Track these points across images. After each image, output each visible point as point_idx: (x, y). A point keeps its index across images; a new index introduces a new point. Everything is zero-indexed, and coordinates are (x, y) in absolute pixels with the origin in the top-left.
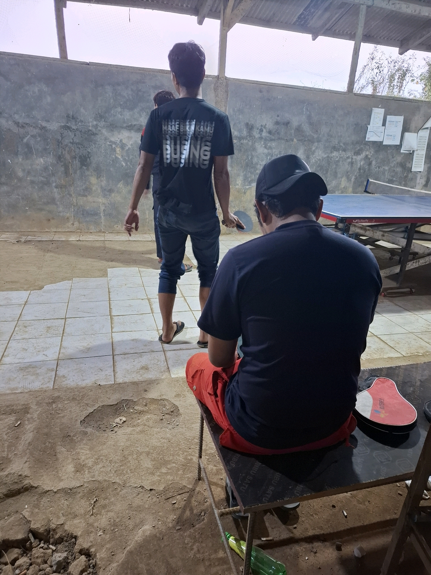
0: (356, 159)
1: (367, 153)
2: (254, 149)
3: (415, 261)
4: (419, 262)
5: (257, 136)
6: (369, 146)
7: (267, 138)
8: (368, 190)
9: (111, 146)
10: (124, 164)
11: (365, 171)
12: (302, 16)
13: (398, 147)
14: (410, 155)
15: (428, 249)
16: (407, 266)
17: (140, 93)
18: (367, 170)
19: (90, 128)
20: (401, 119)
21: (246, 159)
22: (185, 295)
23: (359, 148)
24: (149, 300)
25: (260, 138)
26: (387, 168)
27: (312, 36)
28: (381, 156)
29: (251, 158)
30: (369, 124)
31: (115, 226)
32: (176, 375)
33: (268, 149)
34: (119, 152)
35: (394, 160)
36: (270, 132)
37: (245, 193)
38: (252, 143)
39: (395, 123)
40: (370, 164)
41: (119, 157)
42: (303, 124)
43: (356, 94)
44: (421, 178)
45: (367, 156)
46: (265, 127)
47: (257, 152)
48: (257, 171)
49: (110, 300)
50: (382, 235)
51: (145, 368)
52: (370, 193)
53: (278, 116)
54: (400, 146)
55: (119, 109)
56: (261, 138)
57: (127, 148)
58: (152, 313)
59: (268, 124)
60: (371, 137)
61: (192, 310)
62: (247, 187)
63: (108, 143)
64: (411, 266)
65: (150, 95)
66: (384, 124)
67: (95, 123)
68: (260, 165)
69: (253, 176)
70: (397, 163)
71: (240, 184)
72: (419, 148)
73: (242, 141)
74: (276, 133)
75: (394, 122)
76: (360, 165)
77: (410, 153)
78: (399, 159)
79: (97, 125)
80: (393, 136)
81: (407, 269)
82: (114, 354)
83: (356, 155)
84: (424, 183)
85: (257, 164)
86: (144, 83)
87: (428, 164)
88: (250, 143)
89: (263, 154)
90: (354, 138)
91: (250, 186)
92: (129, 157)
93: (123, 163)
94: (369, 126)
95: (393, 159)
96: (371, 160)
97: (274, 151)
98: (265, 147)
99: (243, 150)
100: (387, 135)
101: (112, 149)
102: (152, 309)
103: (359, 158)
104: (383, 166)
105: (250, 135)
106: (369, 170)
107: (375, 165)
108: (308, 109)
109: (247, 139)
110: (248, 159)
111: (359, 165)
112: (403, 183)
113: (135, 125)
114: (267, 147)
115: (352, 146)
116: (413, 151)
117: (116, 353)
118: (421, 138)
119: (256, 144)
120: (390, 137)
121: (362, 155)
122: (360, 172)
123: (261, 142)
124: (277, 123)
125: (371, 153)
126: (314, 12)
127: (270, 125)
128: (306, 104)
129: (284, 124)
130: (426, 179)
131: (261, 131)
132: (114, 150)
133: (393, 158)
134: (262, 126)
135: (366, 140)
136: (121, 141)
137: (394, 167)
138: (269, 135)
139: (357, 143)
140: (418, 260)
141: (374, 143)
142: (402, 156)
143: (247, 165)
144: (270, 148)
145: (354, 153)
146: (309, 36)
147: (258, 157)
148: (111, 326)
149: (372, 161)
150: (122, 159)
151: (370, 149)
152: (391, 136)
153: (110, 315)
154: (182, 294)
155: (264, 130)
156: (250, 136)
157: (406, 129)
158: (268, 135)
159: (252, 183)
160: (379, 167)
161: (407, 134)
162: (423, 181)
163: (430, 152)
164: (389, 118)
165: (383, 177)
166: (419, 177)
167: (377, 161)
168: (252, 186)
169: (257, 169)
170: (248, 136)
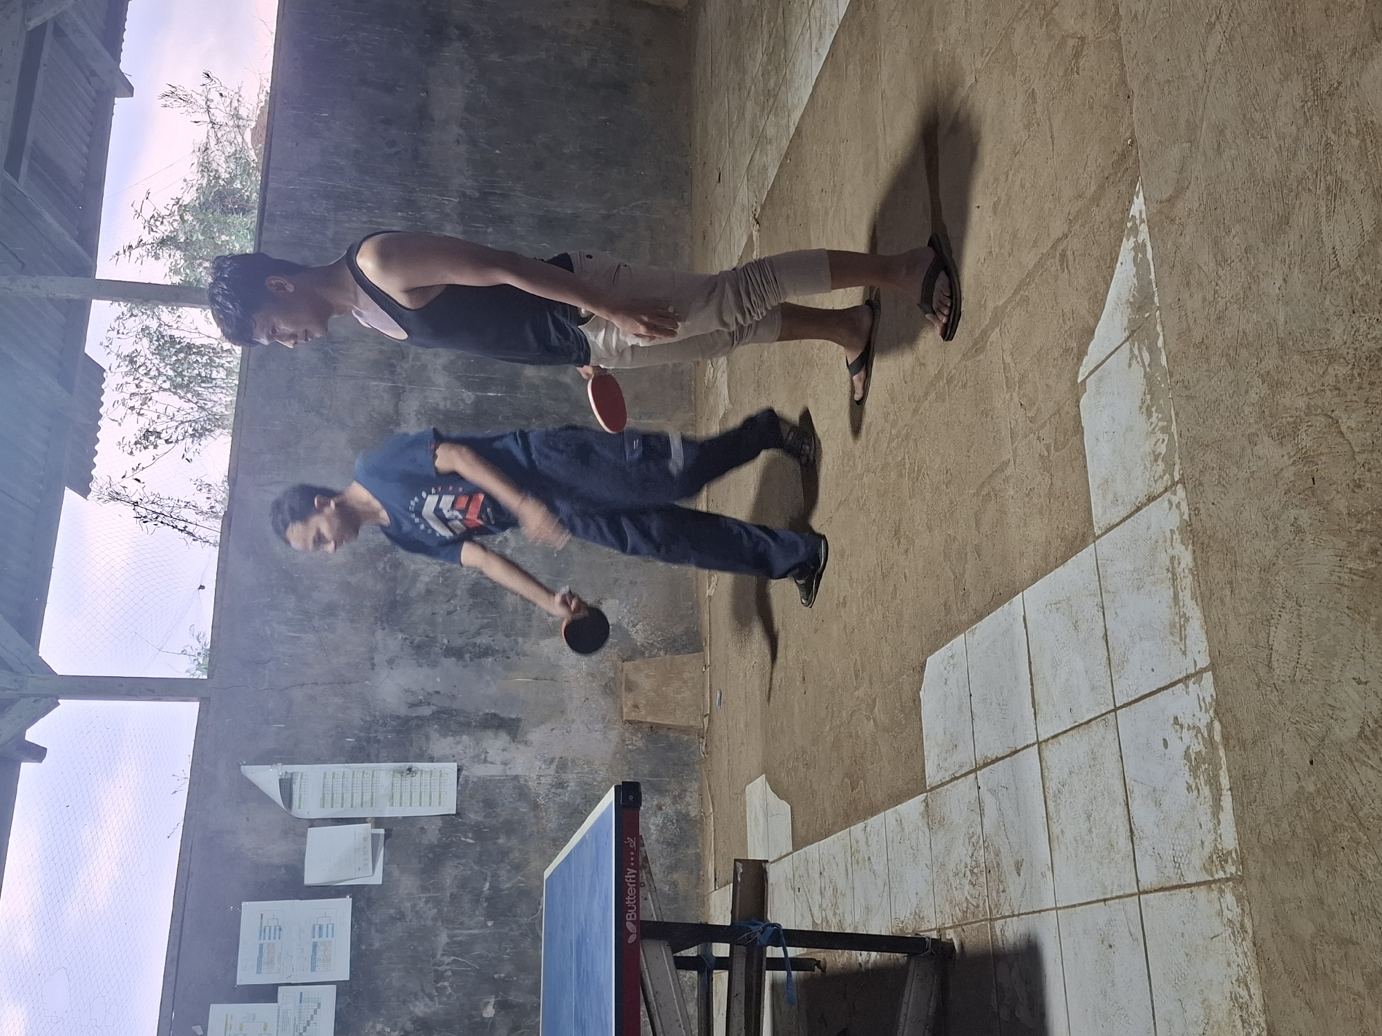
13: (362, 904)
14: (393, 834)
20: (251, 914)
26: (443, 938)
28: (396, 978)
35: (414, 906)
39: (265, 943)
44: (485, 761)
54: (357, 893)
66: (268, 993)
70: (424, 889)
75: (261, 947)
77: (388, 835)
78: (408, 885)
80: (317, 939)
84: (503, 738)
87: (428, 738)
95: (410, 915)
100: (313, 969)
104: (434, 956)
107: (431, 998)
112: (501, 841)
116: (379, 824)
120: (320, 954)
130: (490, 733)
133: (401, 916)
137: (437, 902)
142: (396, 872)
152: (315, 945)
157: (290, 883)
160: (440, 977)
161: (312, 874)
162: (495, 744)
163: (381, 737)
164: (246, 975)
165: (478, 950)
166: (480, 771)
167: (416, 995)
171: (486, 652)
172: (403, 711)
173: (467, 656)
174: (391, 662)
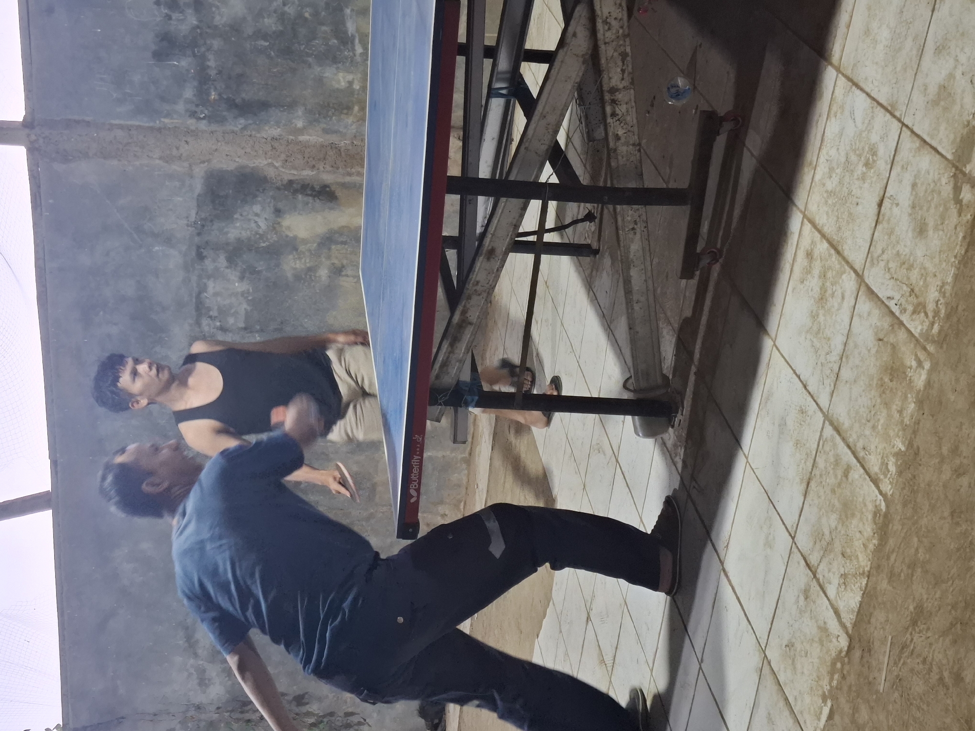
2: (235, 27)
5: (191, 19)
38: (213, 36)
62: (359, 50)
109: (203, 57)
168: (358, 30)
169: (300, 16)
170: (193, 53)
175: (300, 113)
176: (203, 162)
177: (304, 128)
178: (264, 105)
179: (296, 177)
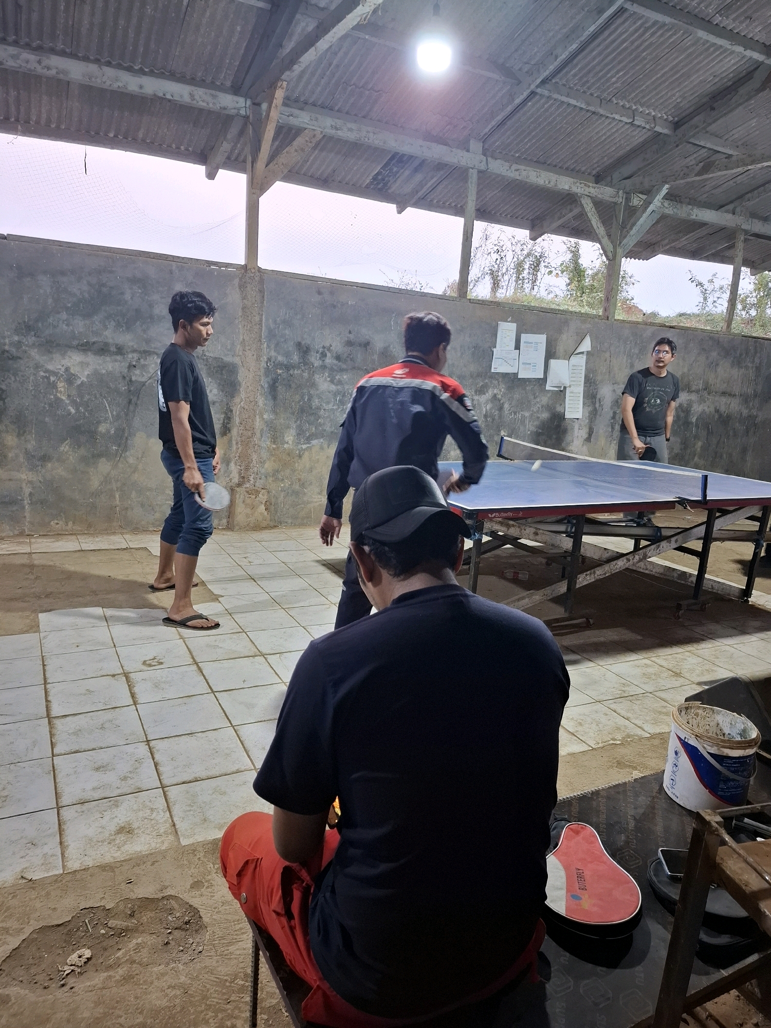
0: (478, 400)
1: (495, 392)
2: (313, 385)
3: (589, 572)
4: (594, 573)
5: (317, 363)
6: (497, 380)
7: (334, 367)
8: (503, 453)
9: (48, 378)
10: (73, 411)
11: (493, 420)
12: (380, 177)
13: (541, 382)
14: (561, 393)
15: (606, 552)
16: (578, 581)
17: (104, 290)
18: (496, 418)
19: (7, 348)
20: (542, 339)
21: (299, 401)
22: (198, 660)
23: (481, 384)
24: (126, 675)
25: (321, 366)
26: (527, 414)
27: (397, 207)
28: (517, 396)
29: (309, 400)
30: (495, 347)
31: (52, 523)
32: (191, 839)
33: (337, 385)
34: (62, 390)
35: (538, 403)
36: (338, 358)
37: (300, 456)
38: (309, 373)
39: (533, 345)
40: (501, 408)
41: (64, 398)
42: (391, 346)
43: (471, 301)
44: (579, 429)
45: (495, 396)
46: (329, 350)
47: (318, 390)
48: (320, 420)
49: (45, 683)
50: (534, 533)
51: (126, 830)
52: (507, 459)
53: (350, 332)
54: (545, 379)
55: (64, 316)
56: (324, 367)
57: (79, 382)
58: (135, 703)
59: (334, 345)
60: (499, 366)
61: (215, 690)
62: (304, 447)
63: (42, 374)
64: (583, 580)
65: (122, 293)
66: (517, 347)
67: (16, 338)
68: (324, 410)
69: (314, 429)
70: (542, 406)
71: (290, 442)
72: (573, 383)
73: (291, 372)
74: (349, 359)
75: (532, 343)
76: (486, 409)
77: (561, 391)
78: (544, 400)
79: (19, 342)
80: (532, 365)
81: (578, 586)
82: (60, 805)
83: (479, 395)
84: (585, 436)
85: (319, 408)
86: (111, 272)
87: (589, 406)
88: (306, 375)
89: (329, 392)
90: (473, 368)
91: (308, 445)
92: (82, 397)
93: (70, 407)
94: (494, 350)
95: (535, 401)
96: (502, 402)
97: (346, 387)
98: (332, 381)
99: (293, 385)
100: (523, 364)
101: (49, 383)
102: (133, 695)
103: (483, 398)
104: (522, 411)
105: (305, 362)
106: (500, 417)
107: (509, 410)
108: (397, 323)
109: (299, 368)
110: (304, 400)
111: (484, 410)
112: (554, 436)
113: (94, 343)
114: (335, 381)
115: (471, 380)
116: (565, 388)
117: (65, 801)
118: (575, 368)
119: (317, 376)
120: (527, 366)
121: (487, 394)
122: (487, 421)
123: (323, 373)
124: (349, 343)
125: (501, 391)
126: (397, 172)
127: (337, 346)
128: (394, 315)
129: (360, 345)
130: (588, 430)
131: (324, 355)
132: (54, 386)
133: (535, 398)
134: (324, 347)
135: (493, 371)
136: (67, 369)
137: (538, 412)
138: (337, 362)
139: (479, 375)
140: (592, 571)
141: (505, 375)
142: (549, 395)
143: (302, 410)
144: (340, 382)
145: (476, 392)
146: (393, 207)
147: (319, 397)
148: (51, 741)
149: (503, 404)
150: (68, 402)
151: (499, 385)
152: (530, 364)
153: (48, 716)
154: (193, 658)
155: (329, 354)
156: (305, 364)
157: (550, 355)
158: (335, 362)
159: (312, 440)
160: (515, 413)
161: (553, 362)
162: (584, 433)
163: (591, 388)
164: (524, 337)
165: (522, 428)
166: (576, 426)
167: (511, 404)
168: (313, 445)
169: (319, 417)
170: (301, 363)
171: (613, 428)
172: (598, 396)
173: (612, 421)
174: (614, 391)
175: (271, 417)
176: (242, 363)
177: (264, 419)
178: (275, 398)
179: (234, 414)
